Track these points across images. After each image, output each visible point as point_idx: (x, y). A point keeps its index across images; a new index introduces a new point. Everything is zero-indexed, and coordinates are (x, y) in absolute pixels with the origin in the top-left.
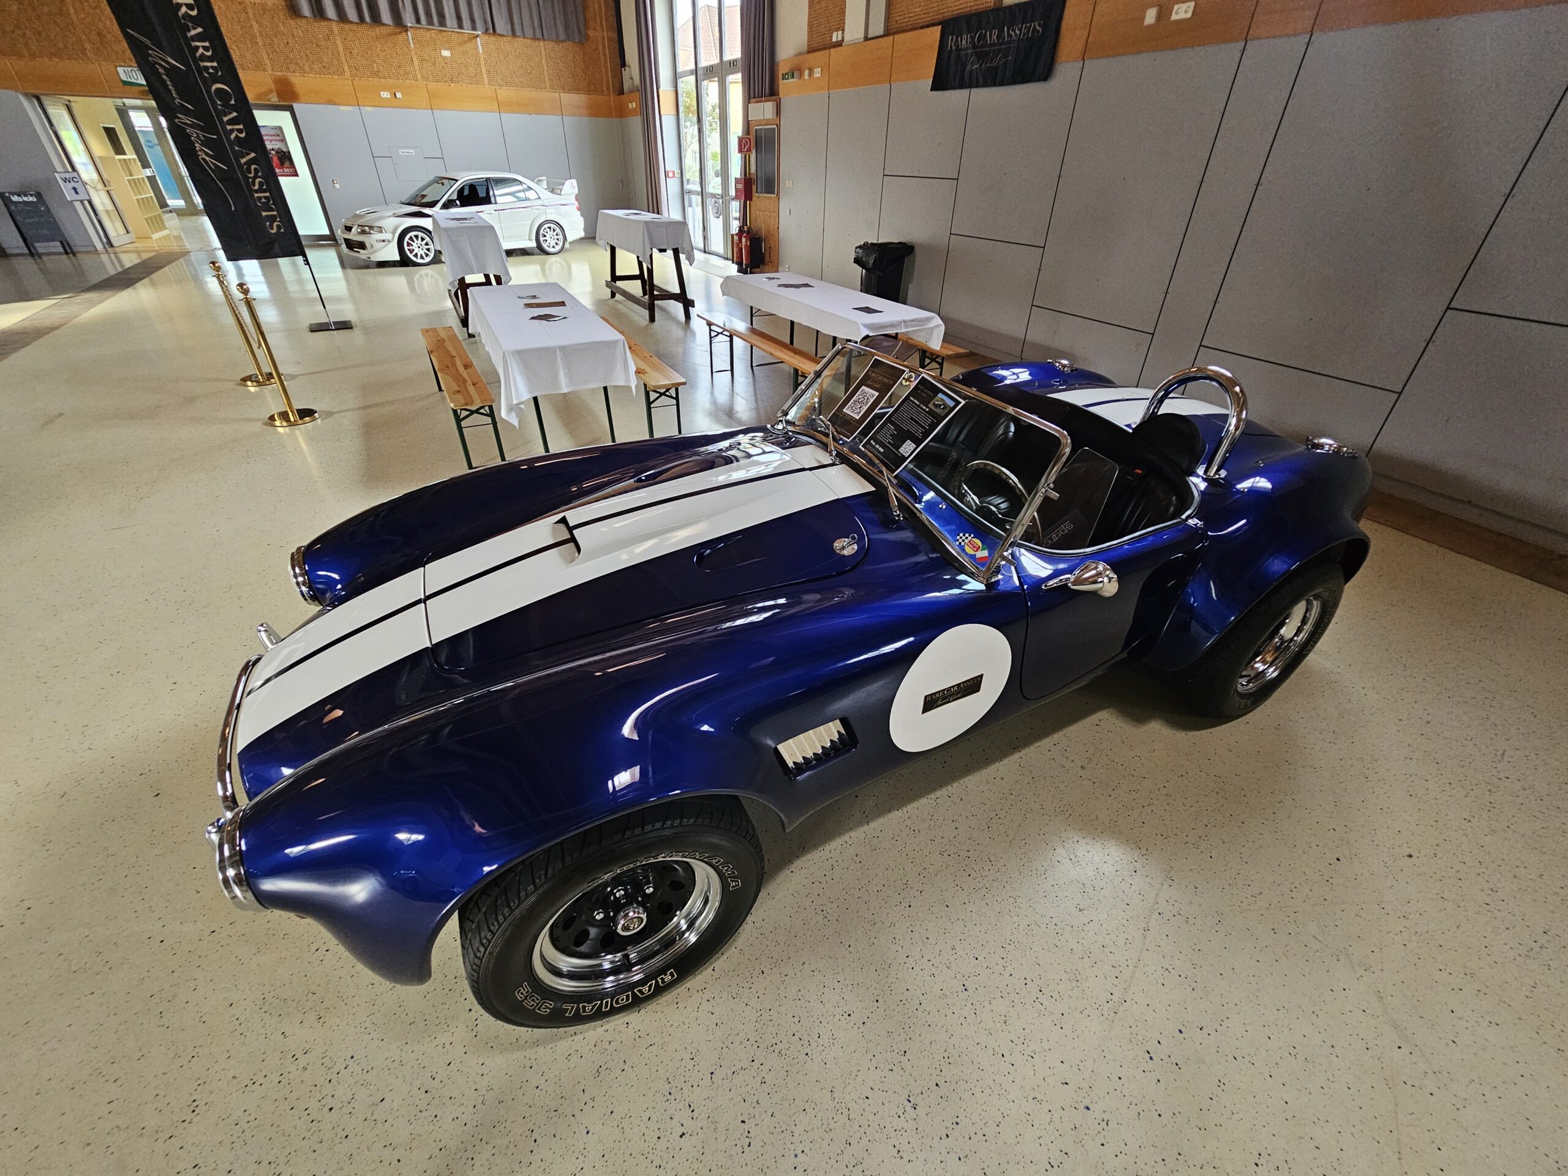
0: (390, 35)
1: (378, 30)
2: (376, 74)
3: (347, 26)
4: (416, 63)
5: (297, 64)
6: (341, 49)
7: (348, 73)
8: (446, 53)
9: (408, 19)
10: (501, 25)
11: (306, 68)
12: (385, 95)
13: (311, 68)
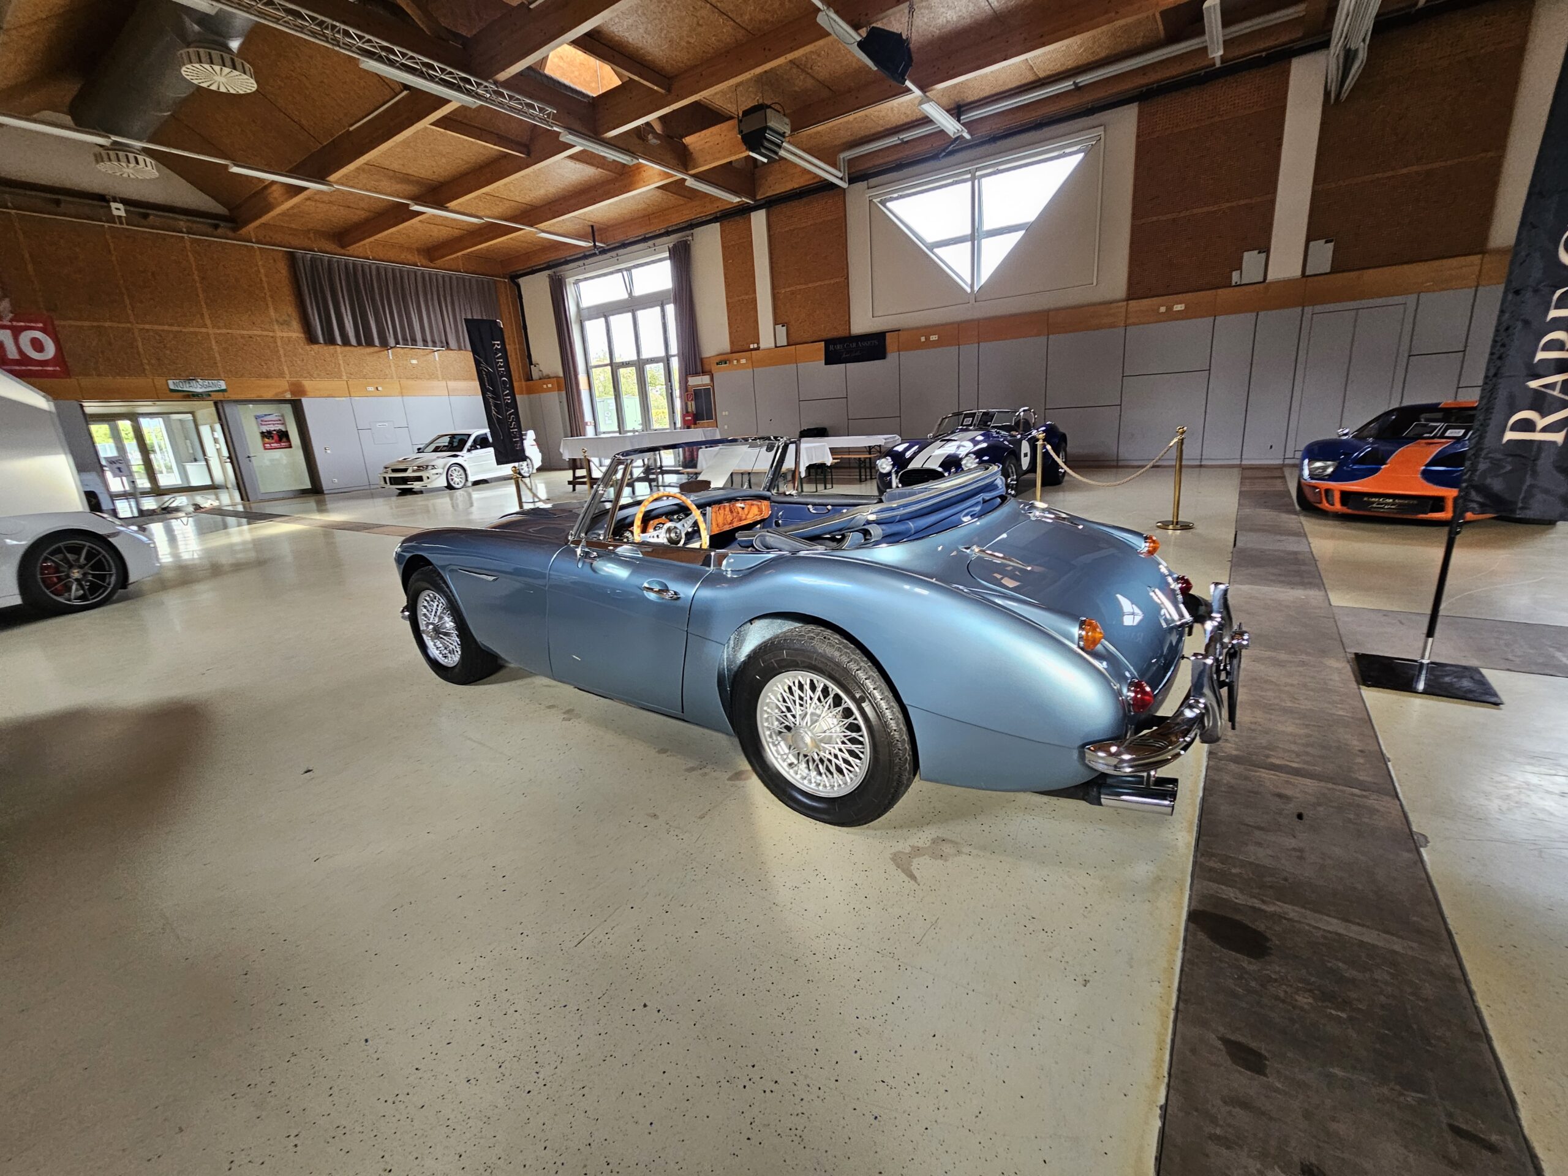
0: (376, 352)
1: (371, 350)
2: (365, 377)
3: (348, 348)
4: (393, 368)
5: (309, 373)
6: (341, 362)
7: (345, 378)
8: (414, 362)
9: (392, 342)
10: (453, 343)
11: (315, 375)
12: (371, 389)
13: (318, 375)
